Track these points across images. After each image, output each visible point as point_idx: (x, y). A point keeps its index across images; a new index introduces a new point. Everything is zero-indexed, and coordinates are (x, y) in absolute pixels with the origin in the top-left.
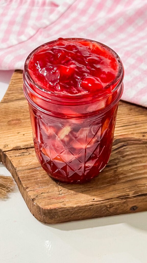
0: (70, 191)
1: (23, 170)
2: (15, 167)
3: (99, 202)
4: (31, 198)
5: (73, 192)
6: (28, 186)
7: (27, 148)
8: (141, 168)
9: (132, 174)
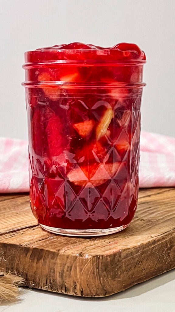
0: (115, 238)
1: (34, 243)
2: (18, 244)
3: (160, 236)
4: (77, 254)
5: (120, 238)
6: (58, 248)
7: (13, 232)
8: (165, 213)
9: (161, 217)
